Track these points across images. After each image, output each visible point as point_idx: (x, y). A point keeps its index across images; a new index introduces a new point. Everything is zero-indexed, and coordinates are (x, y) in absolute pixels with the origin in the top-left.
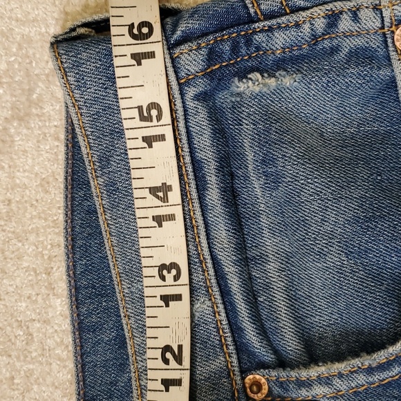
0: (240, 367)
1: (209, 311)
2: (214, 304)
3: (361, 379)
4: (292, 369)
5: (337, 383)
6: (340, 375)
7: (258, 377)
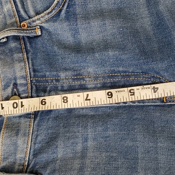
0: (20, 21)
1: (10, 7)
2: (12, 5)
3: (47, 16)
4: (31, 18)
5: (41, 19)
6: (42, 17)
7: (24, 23)
